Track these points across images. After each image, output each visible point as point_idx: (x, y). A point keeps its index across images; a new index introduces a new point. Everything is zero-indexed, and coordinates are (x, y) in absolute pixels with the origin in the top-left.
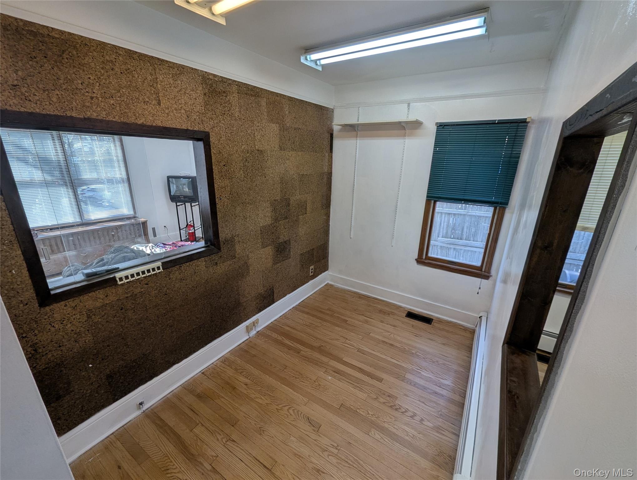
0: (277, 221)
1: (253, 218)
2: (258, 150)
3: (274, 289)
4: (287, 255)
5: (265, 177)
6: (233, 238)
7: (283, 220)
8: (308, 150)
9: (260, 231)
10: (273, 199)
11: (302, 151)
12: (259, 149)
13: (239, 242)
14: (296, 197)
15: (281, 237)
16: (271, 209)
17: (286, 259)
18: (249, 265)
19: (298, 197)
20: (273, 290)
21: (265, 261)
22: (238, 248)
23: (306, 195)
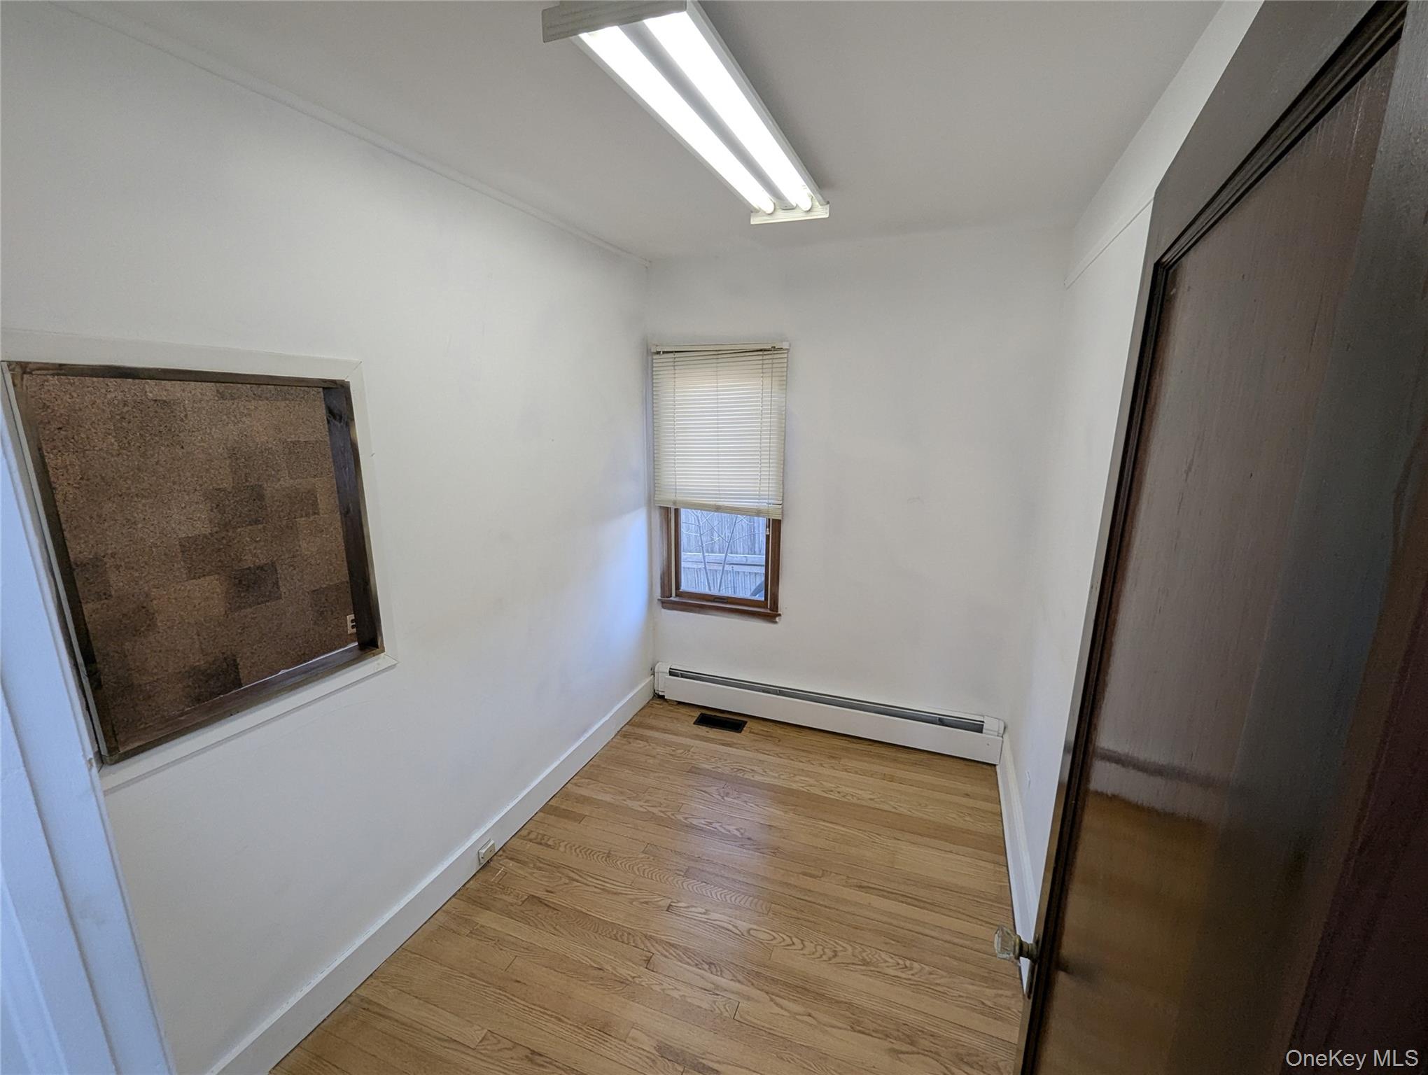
0: (228, 528)
1: (156, 522)
2: (156, 400)
3: (238, 659)
4: (270, 592)
5: (182, 447)
6: (96, 558)
7: (248, 525)
8: (303, 398)
9: (178, 547)
10: (211, 487)
11: (286, 399)
12: (158, 398)
13: (118, 567)
14: (281, 484)
15: (246, 557)
16: (209, 505)
17: (268, 601)
18: (152, 611)
19: (286, 482)
20: (235, 660)
21: (203, 604)
22: (117, 581)
23: (313, 480)
